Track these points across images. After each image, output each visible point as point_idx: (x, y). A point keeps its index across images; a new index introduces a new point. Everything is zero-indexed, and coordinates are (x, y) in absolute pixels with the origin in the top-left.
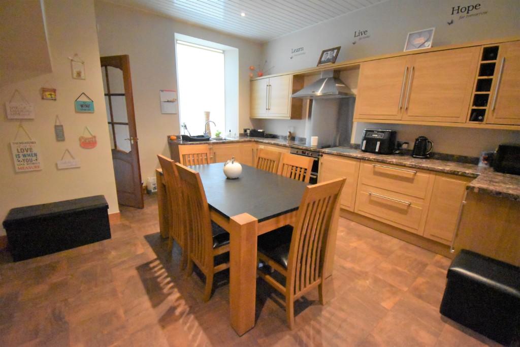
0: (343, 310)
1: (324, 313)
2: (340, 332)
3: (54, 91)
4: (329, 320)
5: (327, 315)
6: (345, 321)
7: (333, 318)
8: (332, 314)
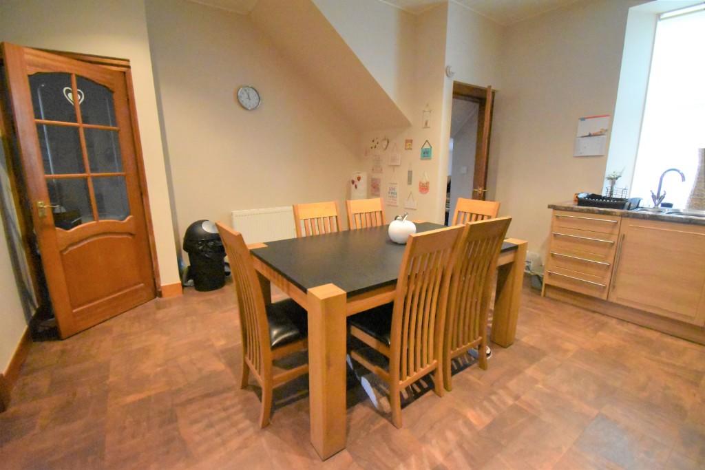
0: (240, 448)
1: (247, 422)
2: (212, 431)
3: (411, 141)
4: (234, 425)
5: (241, 426)
6: (224, 443)
7: (234, 430)
8: (240, 432)
